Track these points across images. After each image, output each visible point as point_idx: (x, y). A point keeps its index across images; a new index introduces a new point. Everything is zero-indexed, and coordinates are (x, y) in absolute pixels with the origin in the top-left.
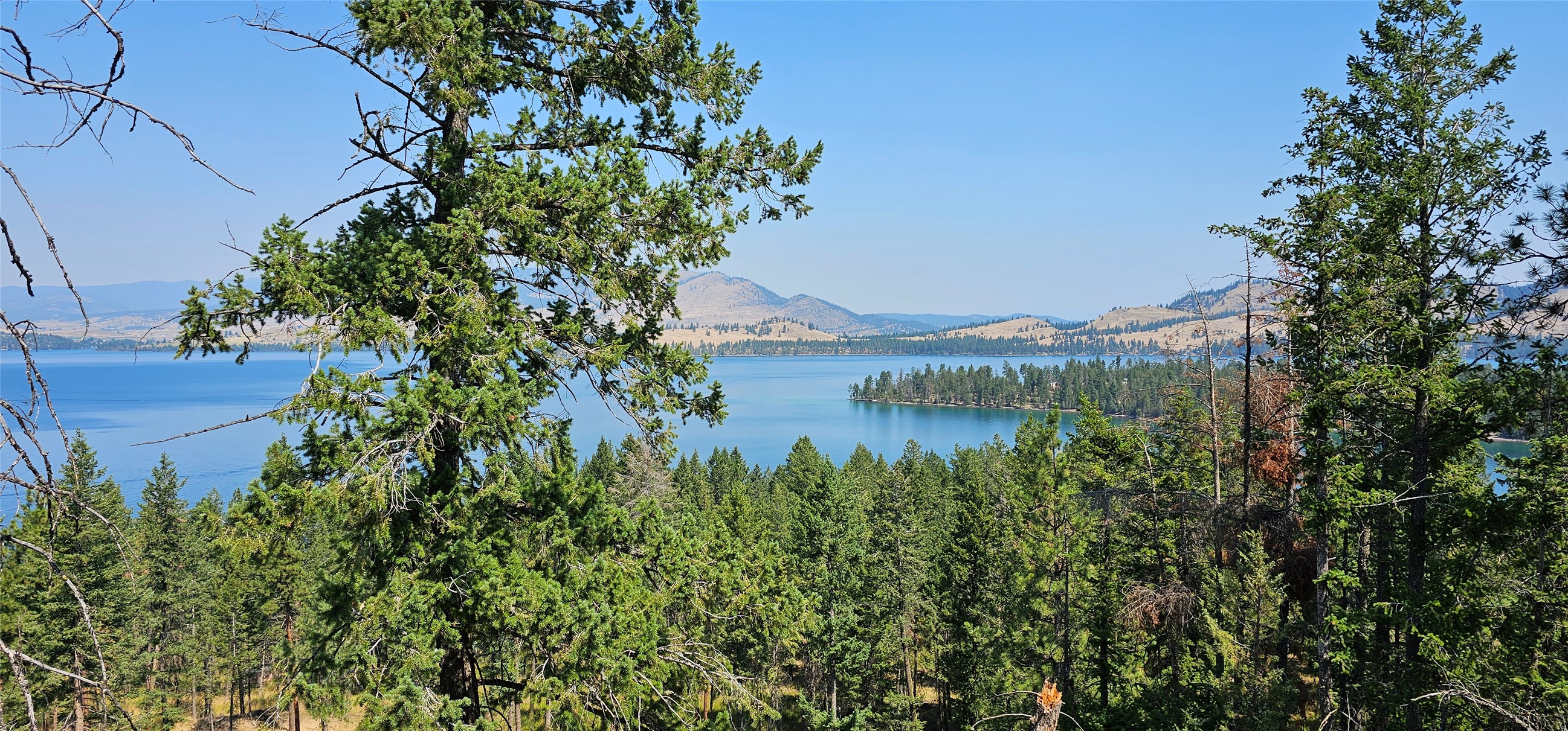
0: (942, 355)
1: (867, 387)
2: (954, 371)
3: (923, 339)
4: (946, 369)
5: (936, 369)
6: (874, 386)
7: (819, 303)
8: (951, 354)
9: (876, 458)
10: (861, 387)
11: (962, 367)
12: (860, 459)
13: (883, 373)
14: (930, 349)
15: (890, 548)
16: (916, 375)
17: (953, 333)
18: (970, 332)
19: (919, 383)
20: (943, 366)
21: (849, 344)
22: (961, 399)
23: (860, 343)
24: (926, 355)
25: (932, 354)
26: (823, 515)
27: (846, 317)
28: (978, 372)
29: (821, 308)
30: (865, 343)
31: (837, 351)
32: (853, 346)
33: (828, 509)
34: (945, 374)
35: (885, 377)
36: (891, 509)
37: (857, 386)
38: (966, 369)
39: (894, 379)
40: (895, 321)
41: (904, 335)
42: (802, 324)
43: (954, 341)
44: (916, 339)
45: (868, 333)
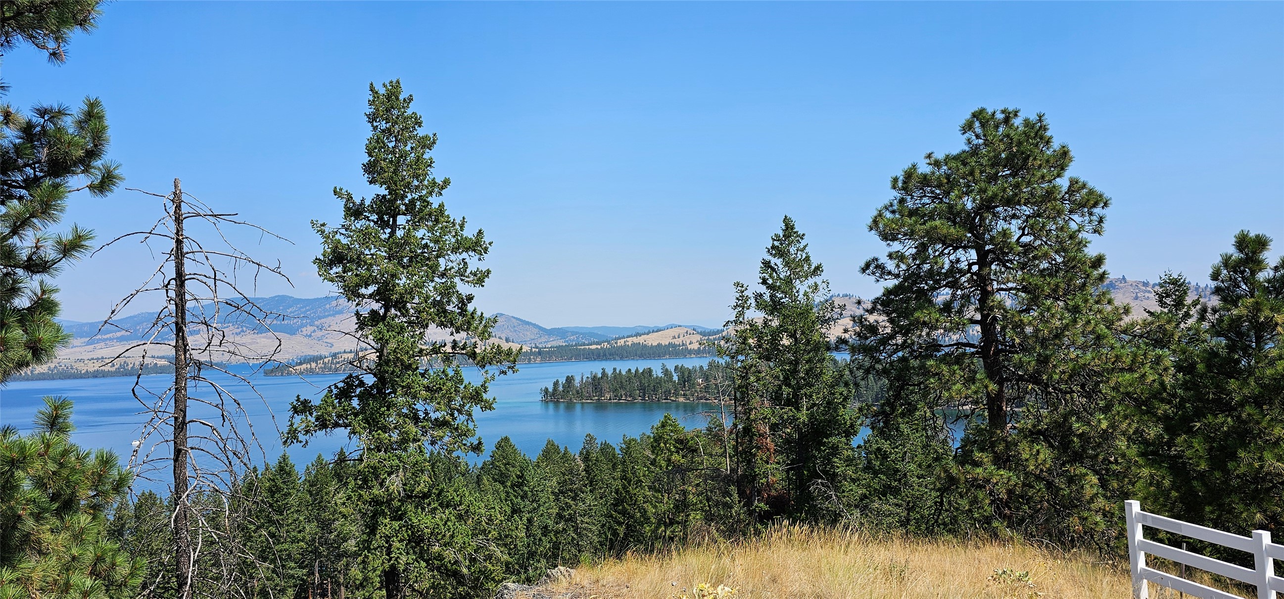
0: (615, 360)
1: (555, 389)
2: (624, 373)
3: (599, 347)
4: (618, 371)
5: (610, 372)
6: (561, 388)
7: (514, 320)
8: (622, 358)
9: (562, 450)
10: (550, 390)
11: (630, 370)
12: (550, 452)
13: (568, 377)
14: (605, 355)
15: (571, 519)
16: (594, 378)
17: (622, 341)
18: (635, 340)
19: (596, 383)
20: (615, 369)
21: (540, 353)
22: (630, 396)
23: (548, 352)
24: (602, 360)
25: (607, 359)
26: (522, 498)
27: (536, 331)
28: (642, 373)
29: (516, 324)
30: (553, 352)
31: (530, 359)
32: (544, 355)
33: (526, 493)
34: (617, 375)
35: (570, 380)
36: (571, 490)
37: (547, 389)
38: (633, 371)
39: (577, 382)
40: (576, 333)
41: (584, 344)
42: (500, 338)
43: (624, 348)
44: (593, 347)
45: (555, 344)
